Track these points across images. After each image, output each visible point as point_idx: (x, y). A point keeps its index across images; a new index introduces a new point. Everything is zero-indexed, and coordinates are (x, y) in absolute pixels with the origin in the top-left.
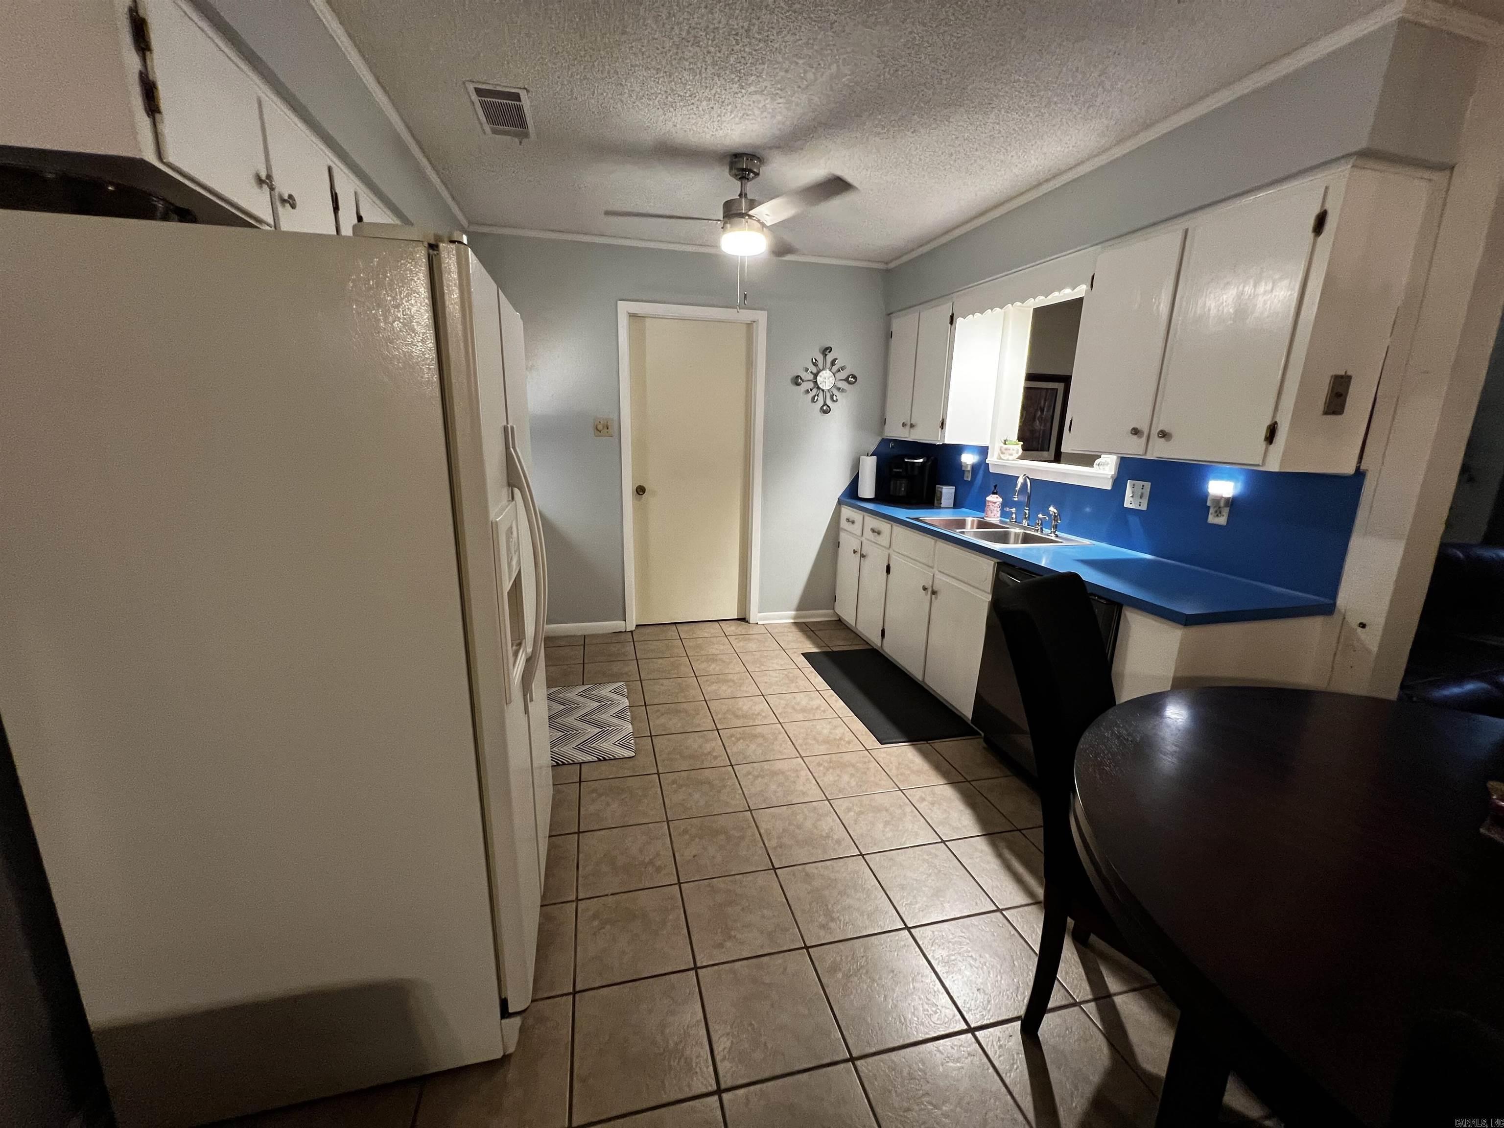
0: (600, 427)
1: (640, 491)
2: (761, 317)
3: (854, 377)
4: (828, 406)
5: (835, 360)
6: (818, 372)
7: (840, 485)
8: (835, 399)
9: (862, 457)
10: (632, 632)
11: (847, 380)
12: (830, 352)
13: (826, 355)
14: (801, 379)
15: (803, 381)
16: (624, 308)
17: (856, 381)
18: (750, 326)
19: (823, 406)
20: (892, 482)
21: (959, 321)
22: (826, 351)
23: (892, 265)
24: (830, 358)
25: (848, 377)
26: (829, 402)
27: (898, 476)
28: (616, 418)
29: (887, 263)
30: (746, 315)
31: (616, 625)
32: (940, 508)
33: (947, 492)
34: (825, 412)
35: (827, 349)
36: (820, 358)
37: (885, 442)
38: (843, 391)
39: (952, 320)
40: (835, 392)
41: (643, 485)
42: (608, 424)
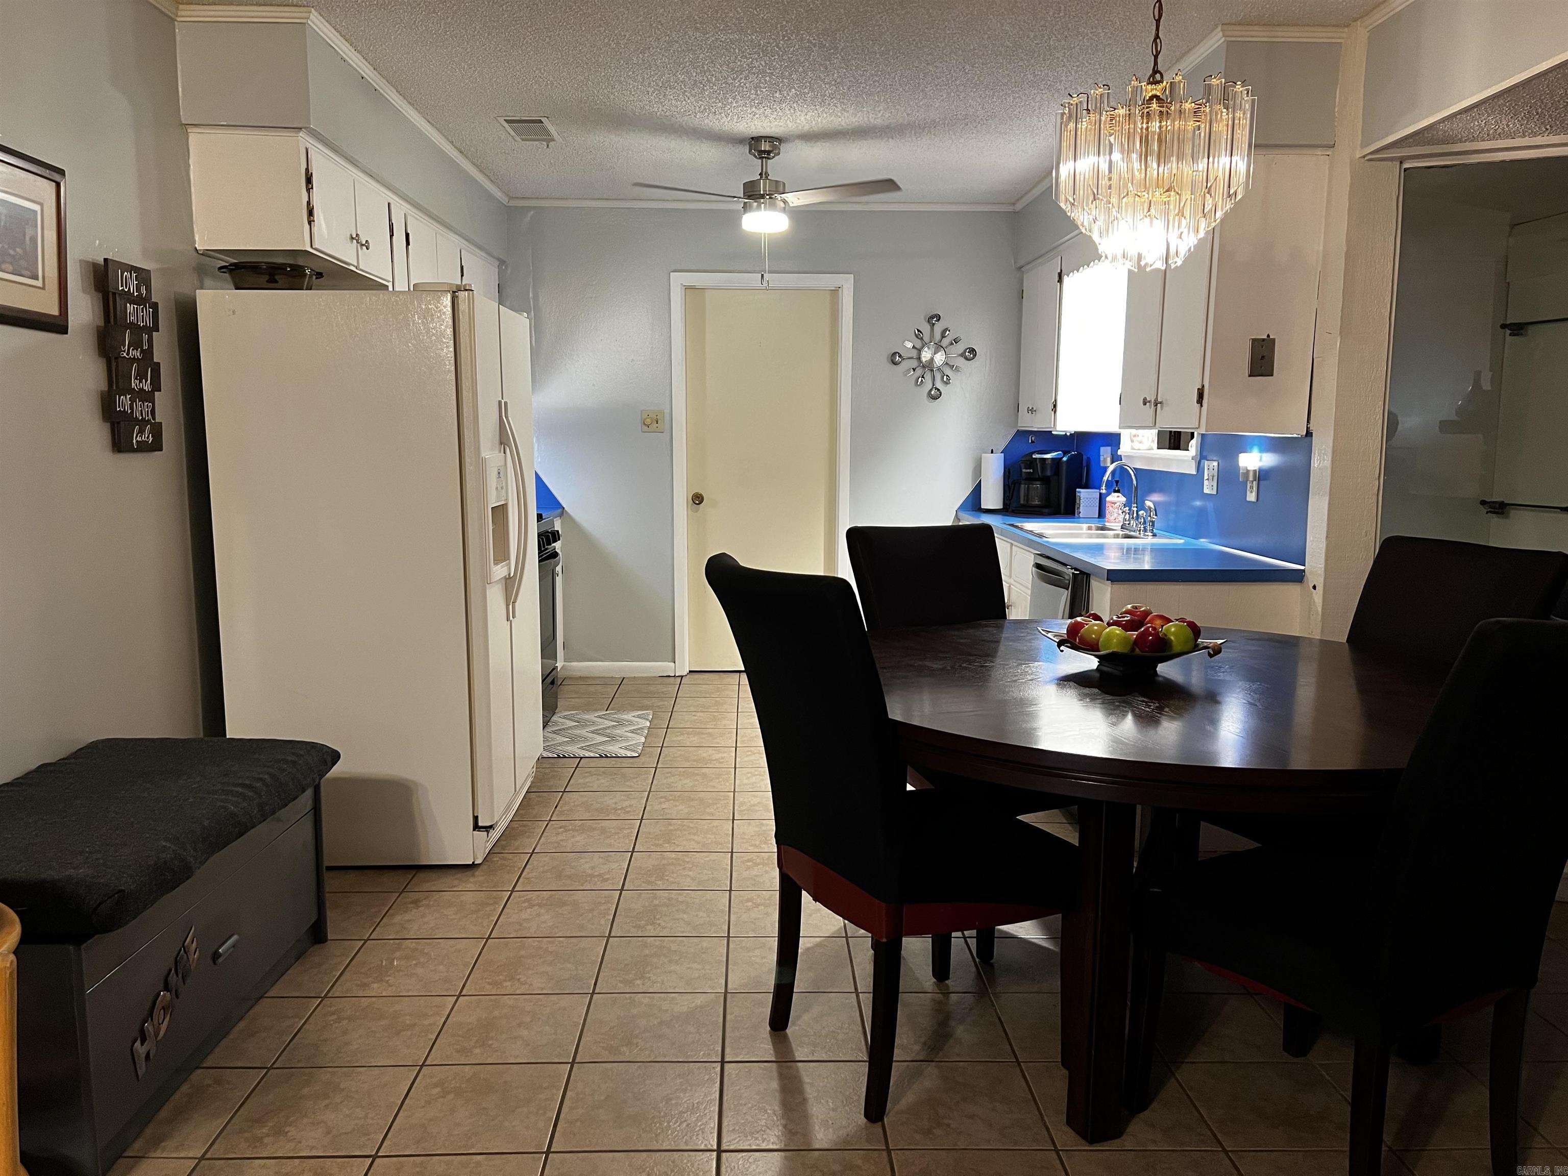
0: (648, 421)
1: (698, 499)
2: (847, 283)
3: (972, 351)
4: (939, 390)
5: (946, 330)
6: (923, 347)
7: (964, 492)
8: (945, 379)
9: (983, 455)
10: (682, 677)
11: (963, 355)
12: (938, 320)
13: (934, 324)
14: (900, 356)
15: (903, 359)
16: (678, 280)
17: (975, 355)
18: (835, 292)
19: (931, 390)
20: (1023, 487)
21: (1066, 279)
22: (934, 319)
23: (1018, 207)
24: (938, 328)
25: (965, 351)
26: (939, 385)
27: (1030, 479)
28: (667, 411)
29: (1014, 204)
30: (828, 281)
31: (665, 667)
32: (1079, 517)
33: (1087, 497)
34: (935, 398)
35: (932, 317)
36: (926, 329)
37: (1022, 435)
38: (958, 369)
39: (1060, 280)
40: (948, 371)
41: (700, 492)
42: (658, 417)
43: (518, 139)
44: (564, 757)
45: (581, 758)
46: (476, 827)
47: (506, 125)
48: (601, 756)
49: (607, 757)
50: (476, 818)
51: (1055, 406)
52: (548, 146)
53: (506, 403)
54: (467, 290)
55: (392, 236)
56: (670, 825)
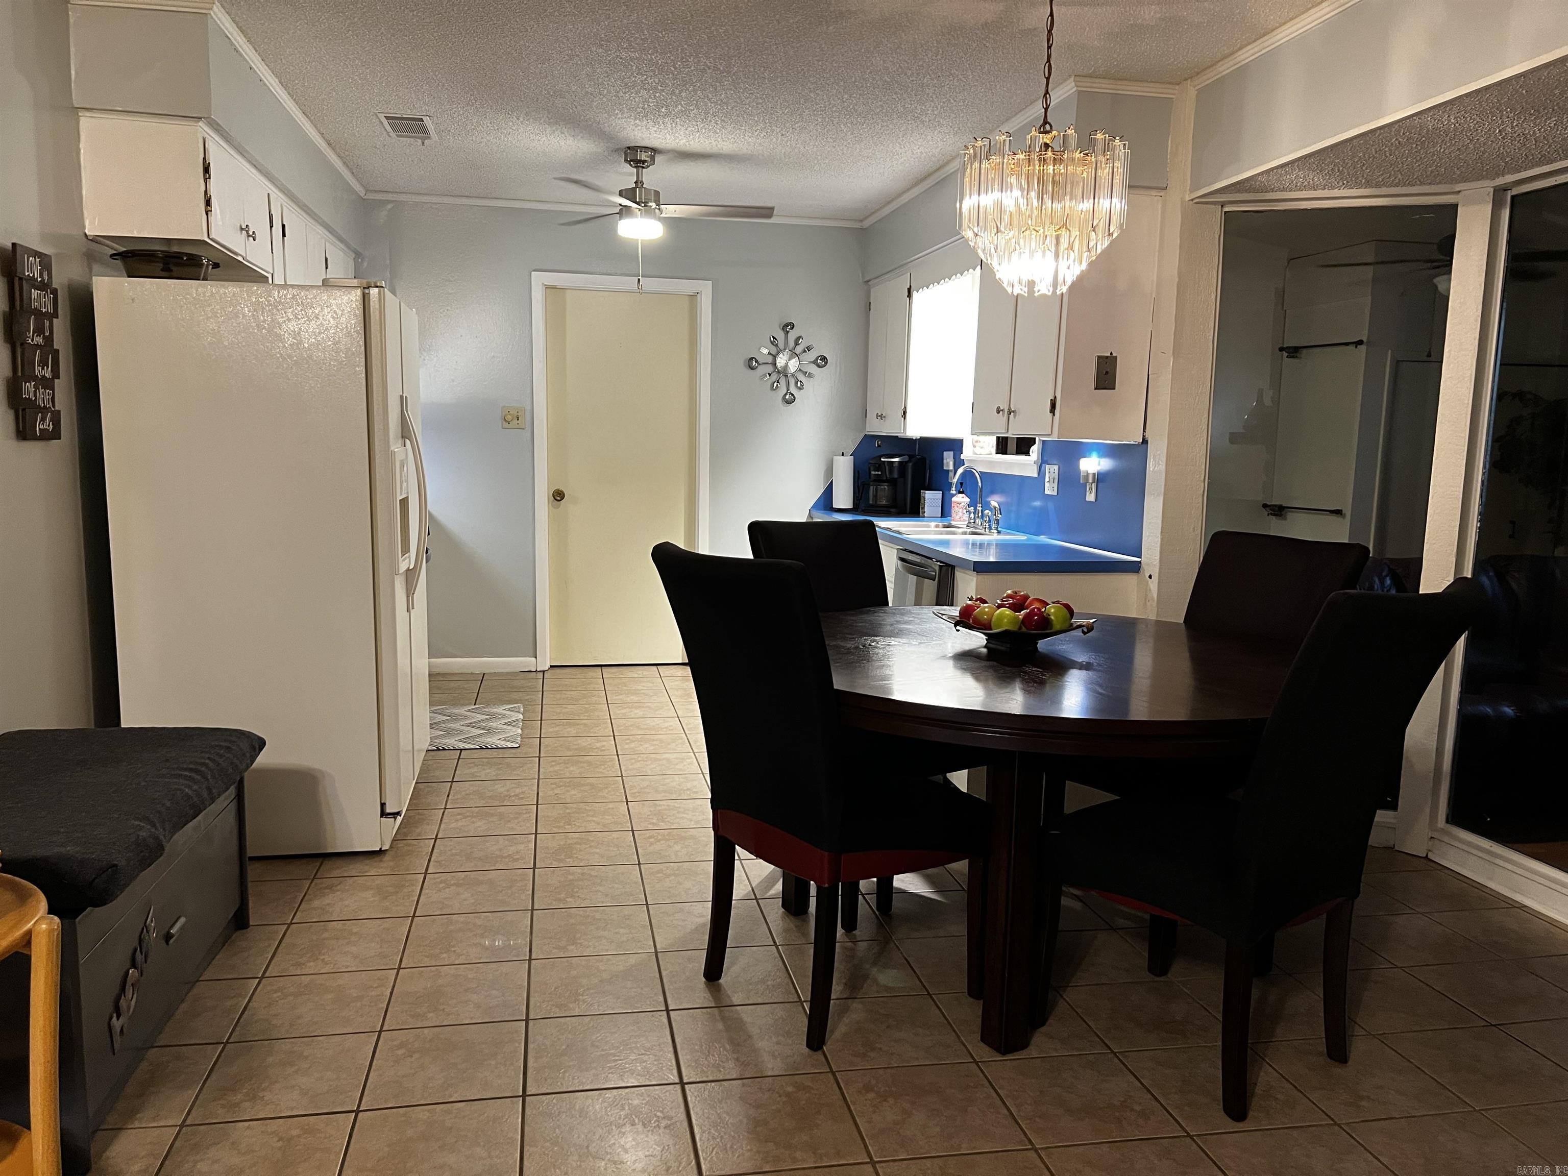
0: (509, 418)
1: (558, 496)
2: (705, 289)
3: (824, 359)
4: (793, 395)
5: (799, 338)
6: (778, 353)
7: (817, 493)
8: (799, 385)
9: (835, 458)
10: (544, 671)
11: (815, 362)
12: (792, 328)
13: (788, 332)
14: (757, 361)
15: (759, 364)
16: (539, 280)
17: (826, 363)
18: (693, 298)
19: (786, 394)
20: (872, 488)
21: (915, 295)
22: (787, 327)
23: (866, 224)
24: (792, 336)
25: (817, 359)
26: (793, 389)
27: (879, 480)
28: (528, 408)
29: (861, 221)
30: (687, 286)
31: (527, 662)
32: (924, 517)
33: (931, 498)
34: (789, 402)
35: (787, 325)
36: (780, 336)
37: (869, 439)
38: (810, 375)
39: (910, 295)
40: (801, 377)
41: (561, 489)
42: (519, 414)
43: (393, 134)
44: (444, 749)
45: (461, 750)
46: (383, 814)
47: (385, 122)
48: (482, 748)
49: (487, 748)
50: (383, 805)
51: (905, 413)
52: (423, 143)
53: (406, 397)
54: (377, 287)
55: (271, 227)
56: (567, 808)
